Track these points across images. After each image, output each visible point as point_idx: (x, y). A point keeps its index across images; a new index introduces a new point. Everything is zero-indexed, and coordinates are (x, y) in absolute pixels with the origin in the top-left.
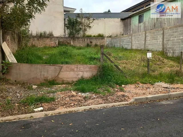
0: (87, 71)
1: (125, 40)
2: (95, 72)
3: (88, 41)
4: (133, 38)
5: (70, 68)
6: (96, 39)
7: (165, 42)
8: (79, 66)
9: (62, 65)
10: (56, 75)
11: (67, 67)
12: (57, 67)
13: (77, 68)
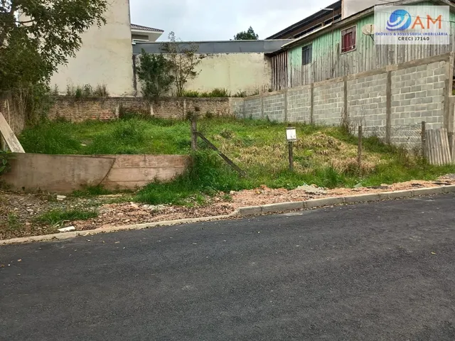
1: (271, 102)
2: (181, 169)
3: (190, 106)
4: (288, 98)
5: (130, 161)
6: (207, 101)
7: (349, 106)
8: (149, 157)
9: (113, 157)
10: (104, 176)
11: (125, 160)
12: (105, 160)
13: (145, 161)
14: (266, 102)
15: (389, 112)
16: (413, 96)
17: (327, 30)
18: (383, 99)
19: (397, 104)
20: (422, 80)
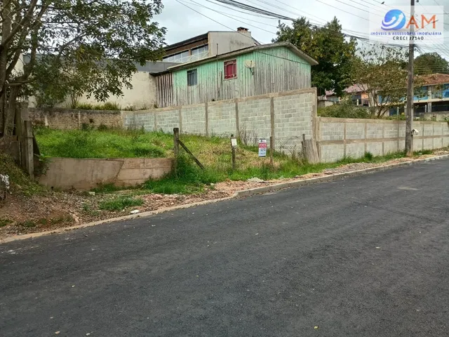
0: (156, 168)
1: (165, 116)
2: (167, 169)
3: (85, 118)
4: (183, 114)
5: (134, 163)
7: (240, 123)
8: (147, 160)
9: (123, 160)
11: (130, 162)
13: (144, 163)
14: (159, 116)
15: (273, 127)
16: (290, 116)
17: (212, 60)
18: (269, 117)
19: (279, 121)
20: (297, 105)
